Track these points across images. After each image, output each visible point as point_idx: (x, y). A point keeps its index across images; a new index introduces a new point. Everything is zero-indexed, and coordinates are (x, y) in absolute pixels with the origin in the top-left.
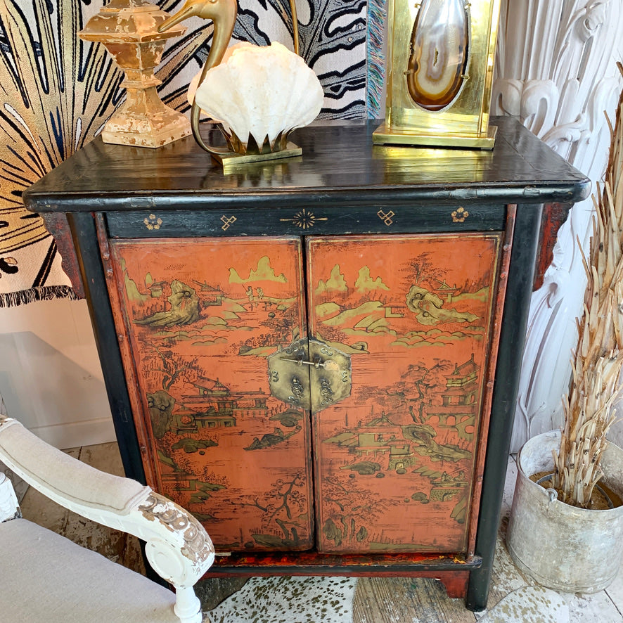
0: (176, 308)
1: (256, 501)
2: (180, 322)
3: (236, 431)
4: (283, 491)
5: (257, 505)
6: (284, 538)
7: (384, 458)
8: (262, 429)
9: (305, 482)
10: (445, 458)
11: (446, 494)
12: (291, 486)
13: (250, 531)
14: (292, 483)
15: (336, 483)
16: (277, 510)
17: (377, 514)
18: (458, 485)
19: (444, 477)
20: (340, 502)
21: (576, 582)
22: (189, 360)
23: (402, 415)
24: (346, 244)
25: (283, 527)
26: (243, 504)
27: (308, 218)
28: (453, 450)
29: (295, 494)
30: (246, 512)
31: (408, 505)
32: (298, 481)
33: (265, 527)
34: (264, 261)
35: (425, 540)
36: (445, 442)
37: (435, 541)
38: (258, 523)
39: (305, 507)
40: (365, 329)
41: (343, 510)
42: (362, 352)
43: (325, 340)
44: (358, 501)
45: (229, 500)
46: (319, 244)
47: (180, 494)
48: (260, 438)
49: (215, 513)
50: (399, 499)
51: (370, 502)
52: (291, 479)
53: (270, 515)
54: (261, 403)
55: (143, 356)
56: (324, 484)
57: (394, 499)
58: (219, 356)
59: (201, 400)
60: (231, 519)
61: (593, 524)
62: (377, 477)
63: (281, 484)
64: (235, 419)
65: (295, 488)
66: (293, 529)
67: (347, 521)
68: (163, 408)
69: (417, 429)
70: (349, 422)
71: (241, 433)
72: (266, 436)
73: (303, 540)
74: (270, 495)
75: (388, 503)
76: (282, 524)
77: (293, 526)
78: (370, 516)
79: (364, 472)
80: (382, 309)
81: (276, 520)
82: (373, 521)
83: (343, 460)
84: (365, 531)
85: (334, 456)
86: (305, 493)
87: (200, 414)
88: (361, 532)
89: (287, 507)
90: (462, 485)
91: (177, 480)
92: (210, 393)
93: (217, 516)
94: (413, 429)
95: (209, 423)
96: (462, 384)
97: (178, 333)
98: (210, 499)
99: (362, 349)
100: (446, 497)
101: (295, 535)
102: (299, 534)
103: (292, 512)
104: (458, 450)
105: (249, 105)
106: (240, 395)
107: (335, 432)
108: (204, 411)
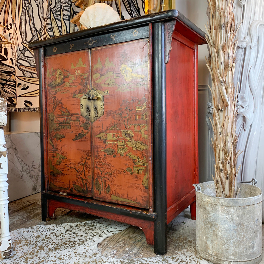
0: (58, 79)
1: (75, 166)
2: (59, 85)
3: (71, 131)
4: (83, 163)
5: (75, 169)
6: (83, 188)
7: (116, 147)
8: (78, 131)
9: (90, 158)
10: (138, 148)
11: (139, 170)
12: (86, 160)
13: (73, 182)
14: (86, 158)
15: (99, 158)
16: (81, 172)
17: (114, 178)
18: (144, 165)
19: (138, 159)
20: (101, 169)
21: (216, 254)
22: (60, 100)
23: (121, 124)
24: (102, 49)
25: (83, 182)
26: (71, 167)
27: (91, 41)
28: (140, 144)
29: (87, 164)
30: (72, 172)
31: (125, 174)
32: (88, 157)
33: (77, 181)
34: (80, 59)
35: (133, 197)
36: (137, 139)
37: (137, 199)
38: (75, 178)
39: (90, 172)
40: (108, 84)
41: (101, 174)
42: (107, 94)
43: (96, 89)
44: (107, 169)
45: (67, 164)
46: (94, 50)
47: (53, 159)
48: (77, 134)
49: (63, 170)
50: (121, 170)
51: (111, 171)
52: (86, 156)
53: (79, 174)
54: (78, 118)
55: (49, 98)
56: (95, 159)
57: (120, 170)
58: (67, 98)
59: (62, 116)
60: (67, 174)
61: (217, 207)
62: (114, 157)
63: (83, 158)
64: (70, 126)
65: (87, 161)
66: (86, 183)
67: (103, 181)
68: (52, 120)
69: (127, 132)
70: (103, 128)
71: (72, 132)
72: (79, 134)
73: (89, 191)
74: (79, 164)
75: (118, 172)
76: (82, 179)
77: (86, 182)
78: (111, 178)
79: (109, 154)
80: (113, 75)
81: (81, 177)
82: (113, 182)
83: (101, 146)
84: (110, 187)
85: (99, 144)
86: (90, 164)
87: (61, 123)
88: (108, 187)
89: (84, 171)
90: (145, 165)
91: (53, 153)
92: (64, 114)
93: (63, 172)
94: (125, 132)
95: (64, 127)
96: (141, 108)
97: (57, 89)
98: (62, 163)
99: (107, 93)
100: (139, 171)
101: (87, 187)
102: (88, 187)
103: (86, 173)
104: (142, 144)
105: (91, 19)
106: (72, 115)
107: (99, 132)
108: (62, 121)
